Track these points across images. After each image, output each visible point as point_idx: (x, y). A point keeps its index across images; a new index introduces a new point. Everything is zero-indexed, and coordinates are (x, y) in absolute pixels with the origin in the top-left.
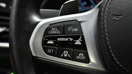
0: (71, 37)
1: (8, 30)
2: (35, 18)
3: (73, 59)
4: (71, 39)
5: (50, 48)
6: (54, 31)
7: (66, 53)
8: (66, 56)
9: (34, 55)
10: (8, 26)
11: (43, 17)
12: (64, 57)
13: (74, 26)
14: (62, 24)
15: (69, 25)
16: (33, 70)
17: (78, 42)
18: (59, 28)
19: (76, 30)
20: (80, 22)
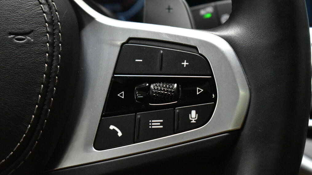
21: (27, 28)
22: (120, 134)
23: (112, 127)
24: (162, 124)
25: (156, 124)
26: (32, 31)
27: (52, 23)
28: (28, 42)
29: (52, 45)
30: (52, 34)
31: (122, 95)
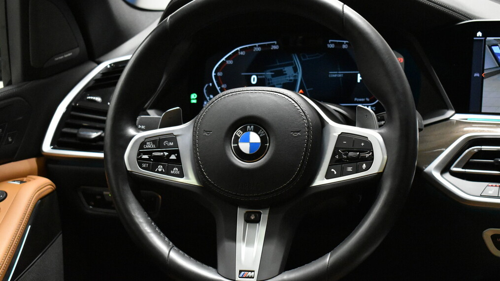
0: (166, 151)
1: (103, 135)
2: (131, 131)
3: (168, 173)
4: (166, 154)
5: (144, 163)
6: (149, 145)
7: (160, 168)
8: (160, 170)
9: (129, 169)
10: (103, 129)
11: (139, 130)
12: (158, 172)
13: (169, 140)
14: (158, 138)
15: (165, 139)
16: (128, 184)
17: (173, 157)
18: (154, 142)
19: (171, 144)
20: (176, 136)
21: (298, 129)
22: (335, 173)
23: (332, 170)
24: (352, 169)
25: (350, 169)
26: (300, 131)
27: (308, 127)
28: (299, 135)
29: (308, 136)
30: (308, 132)
31: (337, 157)
